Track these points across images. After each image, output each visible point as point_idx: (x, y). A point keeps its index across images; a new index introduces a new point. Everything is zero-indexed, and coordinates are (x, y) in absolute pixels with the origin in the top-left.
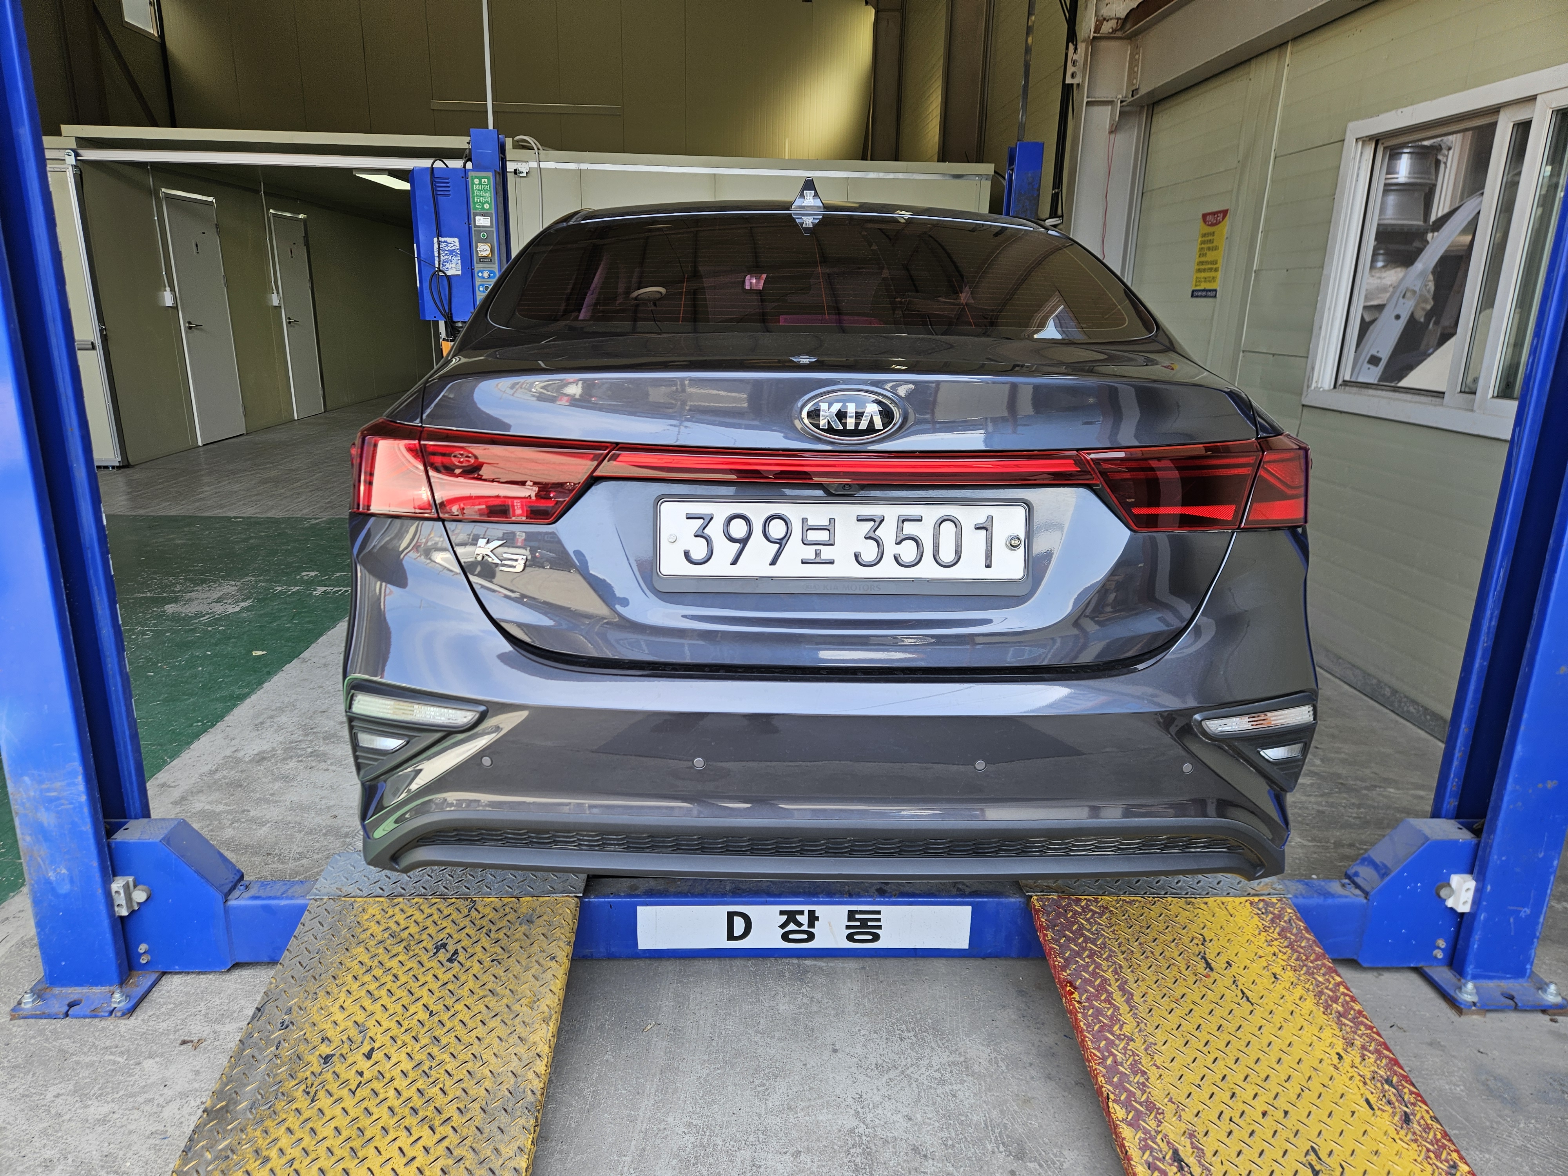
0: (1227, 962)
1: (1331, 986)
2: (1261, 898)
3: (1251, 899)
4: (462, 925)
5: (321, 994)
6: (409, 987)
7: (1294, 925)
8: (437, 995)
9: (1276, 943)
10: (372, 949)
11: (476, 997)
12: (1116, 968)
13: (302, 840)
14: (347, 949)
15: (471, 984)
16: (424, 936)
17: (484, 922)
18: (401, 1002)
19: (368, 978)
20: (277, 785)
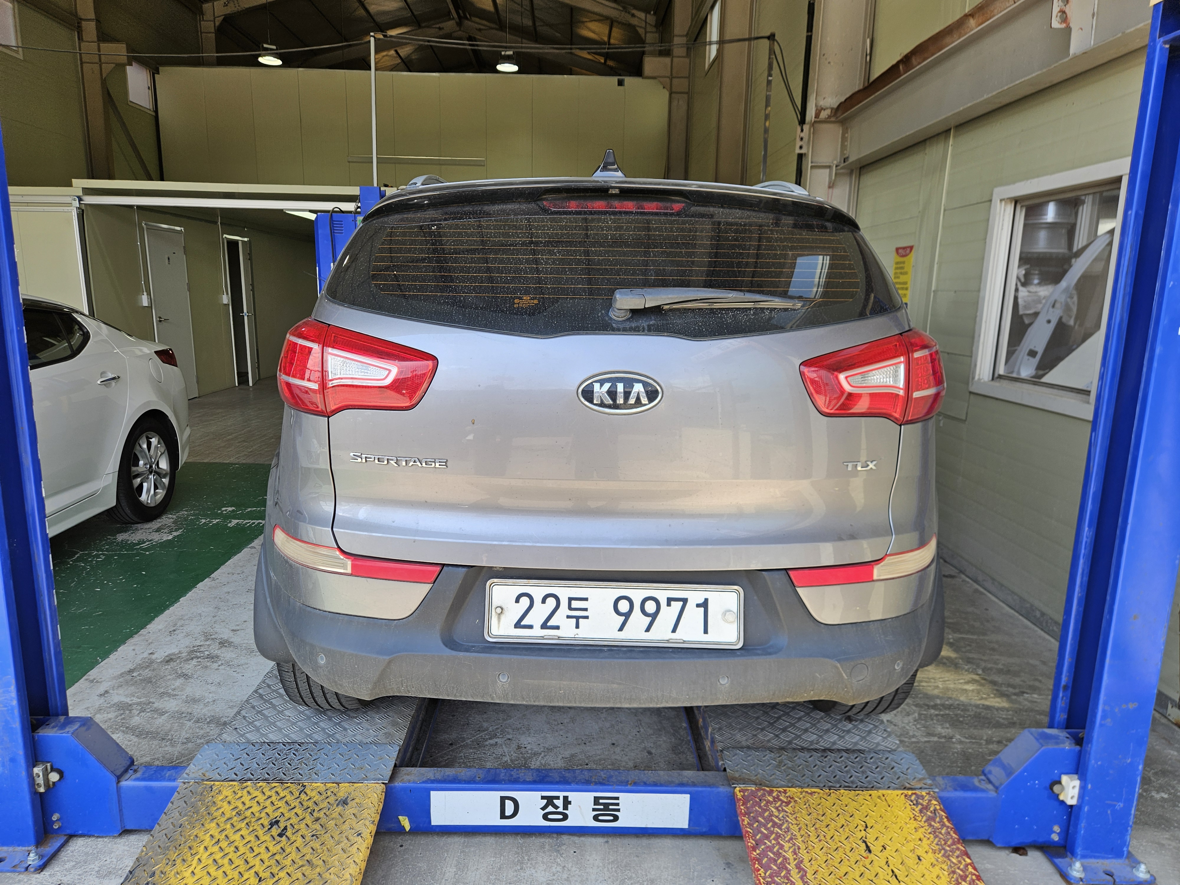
0: (883, 846)
1: (962, 867)
2: (914, 792)
3: (906, 792)
4: (293, 806)
5: (179, 861)
6: (245, 857)
7: (937, 814)
8: (267, 864)
9: (923, 830)
10: (222, 825)
11: (296, 866)
12: (795, 849)
13: (190, 727)
14: (203, 825)
15: (294, 855)
16: (263, 815)
17: (310, 804)
18: (239, 869)
19: (216, 849)
20: (179, 682)
